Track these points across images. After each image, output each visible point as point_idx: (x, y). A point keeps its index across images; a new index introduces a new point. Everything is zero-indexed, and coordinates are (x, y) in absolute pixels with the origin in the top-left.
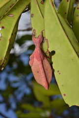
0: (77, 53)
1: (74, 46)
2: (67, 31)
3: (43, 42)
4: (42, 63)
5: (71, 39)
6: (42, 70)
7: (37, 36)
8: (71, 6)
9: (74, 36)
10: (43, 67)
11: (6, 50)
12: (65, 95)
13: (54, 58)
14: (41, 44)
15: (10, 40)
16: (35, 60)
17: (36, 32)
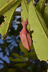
0: (45, 32)
1: (44, 28)
2: (40, 20)
3: (27, 25)
4: (27, 36)
5: (43, 24)
6: (26, 40)
7: (24, 21)
8: (43, 5)
9: (45, 23)
10: (27, 38)
11: (7, 29)
12: (38, 55)
13: (33, 35)
14: (26, 25)
15: (9, 24)
16: (23, 34)
17: (24, 19)
